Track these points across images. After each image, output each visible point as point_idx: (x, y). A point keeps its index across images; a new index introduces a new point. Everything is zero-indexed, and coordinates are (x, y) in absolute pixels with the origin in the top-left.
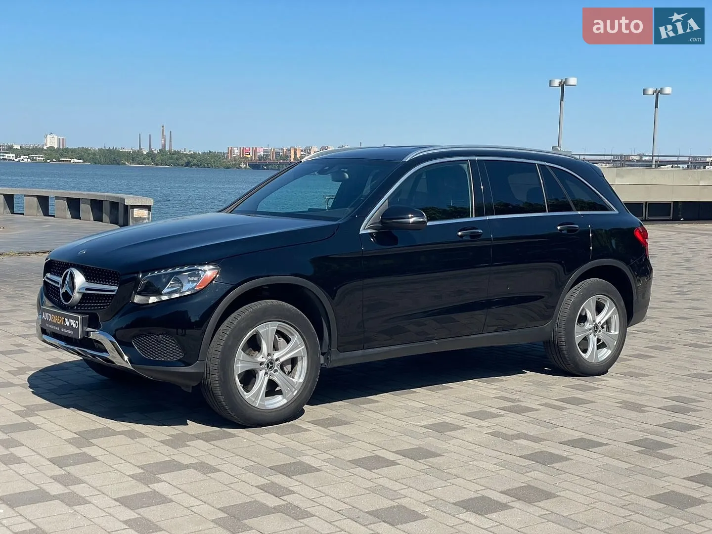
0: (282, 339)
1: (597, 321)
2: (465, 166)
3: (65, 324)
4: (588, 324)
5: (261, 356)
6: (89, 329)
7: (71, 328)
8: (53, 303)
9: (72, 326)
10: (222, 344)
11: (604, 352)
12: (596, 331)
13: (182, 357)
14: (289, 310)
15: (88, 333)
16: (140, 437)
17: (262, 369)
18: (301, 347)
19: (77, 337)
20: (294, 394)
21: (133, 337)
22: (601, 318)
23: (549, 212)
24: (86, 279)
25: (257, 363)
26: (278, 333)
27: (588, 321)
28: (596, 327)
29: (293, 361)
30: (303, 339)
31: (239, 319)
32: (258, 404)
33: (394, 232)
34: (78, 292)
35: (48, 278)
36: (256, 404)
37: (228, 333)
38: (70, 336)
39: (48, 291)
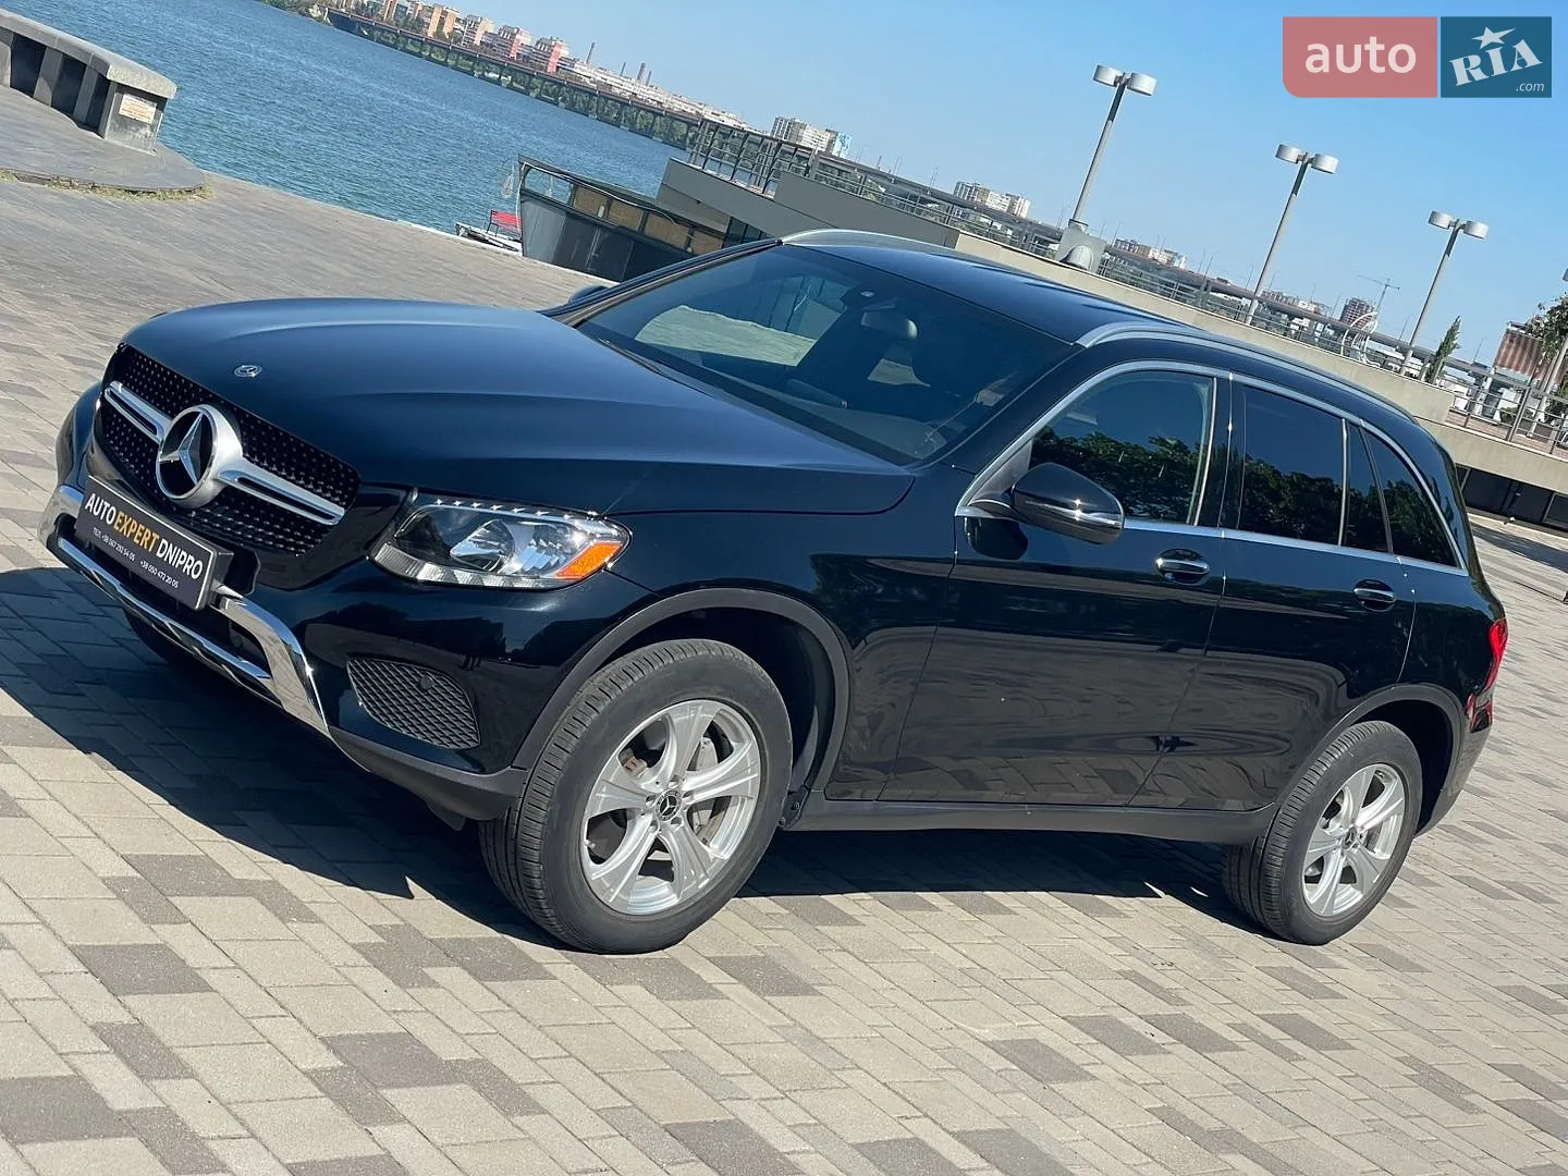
0: (712, 744)
1: (1359, 823)
2: (1204, 390)
3: (159, 554)
4: (1338, 825)
5: (655, 779)
6: (226, 590)
7: (177, 572)
8: (123, 475)
9: (182, 567)
10: (579, 735)
11: (1347, 894)
12: (1348, 844)
13: (472, 744)
14: (752, 678)
15: (219, 599)
16: (300, 919)
17: (649, 811)
18: (752, 773)
19: (189, 604)
20: (701, 886)
21: (355, 655)
22: (1367, 817)
23: (1342, 545)
24: (244, 451)
25: (643, 795)
26: (713, 732)
27: (1339, 817)
28: (1352, 834)
29: (719, 805)
30: (762, 756)
31: (636, 679)
32: (613, 897)
33: (1024, 528)
34: (215, 480)
35: (113, 395)
36: (610, 898)
37: (601, 708)
38: (168, 591)
39: (105, 431)
